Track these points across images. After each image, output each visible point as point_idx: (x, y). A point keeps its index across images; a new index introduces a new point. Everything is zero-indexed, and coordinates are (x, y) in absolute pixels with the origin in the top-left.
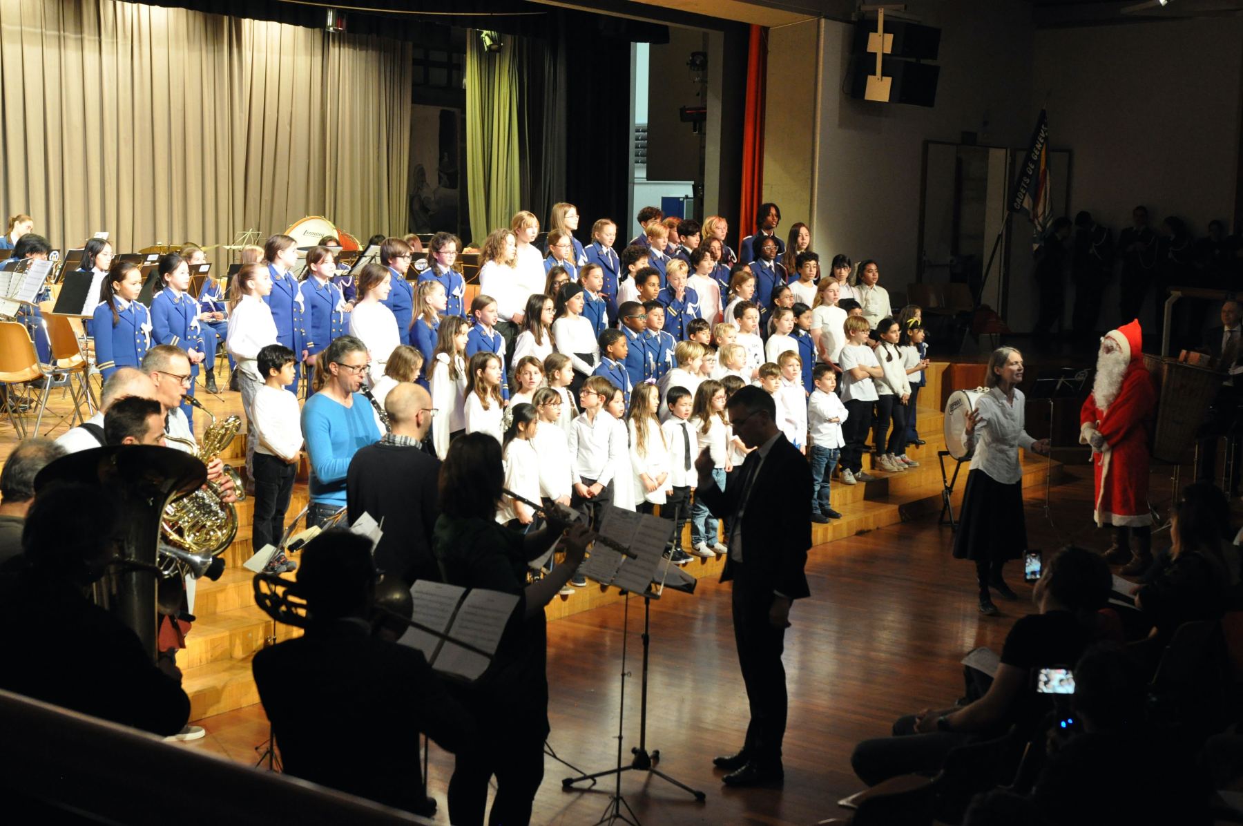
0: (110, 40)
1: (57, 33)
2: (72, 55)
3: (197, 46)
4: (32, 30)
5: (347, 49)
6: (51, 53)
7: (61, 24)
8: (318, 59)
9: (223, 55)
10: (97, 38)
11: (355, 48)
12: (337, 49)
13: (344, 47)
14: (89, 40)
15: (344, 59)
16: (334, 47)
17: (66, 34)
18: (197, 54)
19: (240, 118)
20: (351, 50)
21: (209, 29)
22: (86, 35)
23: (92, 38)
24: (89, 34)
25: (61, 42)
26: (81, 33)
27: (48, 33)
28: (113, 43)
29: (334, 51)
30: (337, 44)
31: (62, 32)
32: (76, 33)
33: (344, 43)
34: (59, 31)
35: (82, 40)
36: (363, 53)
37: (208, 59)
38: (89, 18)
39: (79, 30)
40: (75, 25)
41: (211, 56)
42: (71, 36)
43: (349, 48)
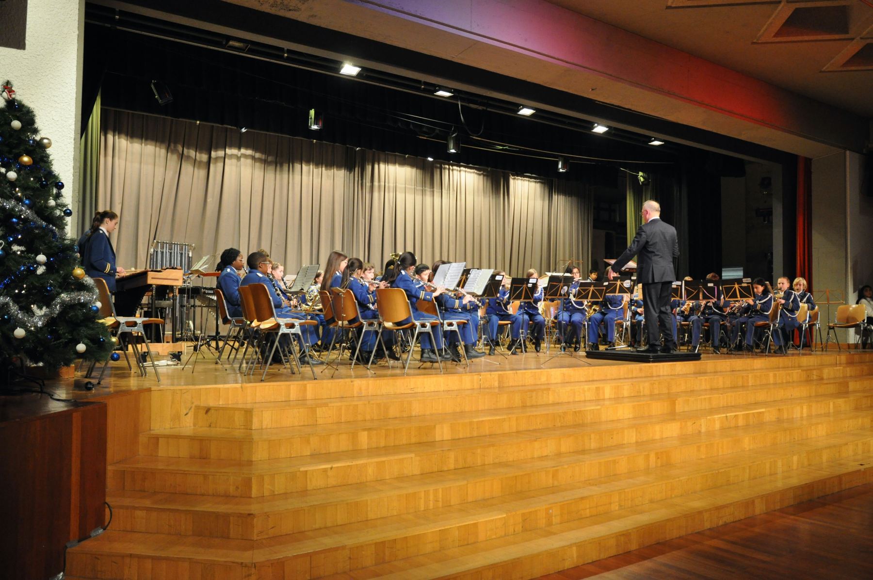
0: (446, 192)
1: (421, 188)
2: (428, 199)
3: (488, 195)
4: (410, 186)
5: (561, 196)
6: (419, 198)
7: (423, 184)
8: (547, 202)
9: (500, 201)
10: (440, 190)
11: (565, 196)
12: (556, 196)
13: (560, 195)
14: (437, 192)
15: (560, 202)
16: (555, 195)
17: (426, 188)
18: (487, 200)
19: (508, 232)
20: (564, 197)
21: (493, 186)
22: (435, 189)
23: (438, 191)
24: (437, 189)
25: (423, 192)
26: (433, 188)
27: (418, 188)
28: (448, 193)
29: (555, 197)
30: (556, 194)
31: (424, 188)
32: (430, 188)
33: (560, 193)
34: (423, 187)
35: (433, 191)
36: (570, 198)
37: (493, 201)
38: (437, 182)
39: (432, 186)
40: (430, 185)
41: (494, 200)
42: (428, 189)
43: (563, 195)
